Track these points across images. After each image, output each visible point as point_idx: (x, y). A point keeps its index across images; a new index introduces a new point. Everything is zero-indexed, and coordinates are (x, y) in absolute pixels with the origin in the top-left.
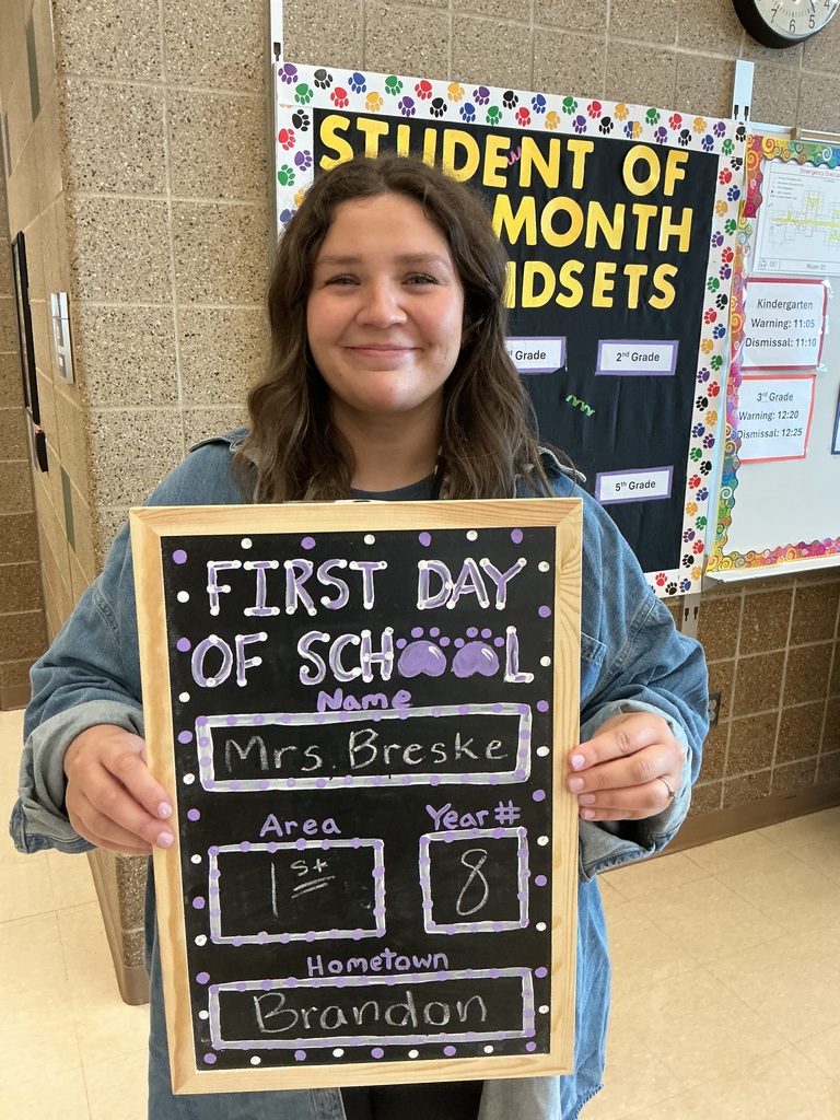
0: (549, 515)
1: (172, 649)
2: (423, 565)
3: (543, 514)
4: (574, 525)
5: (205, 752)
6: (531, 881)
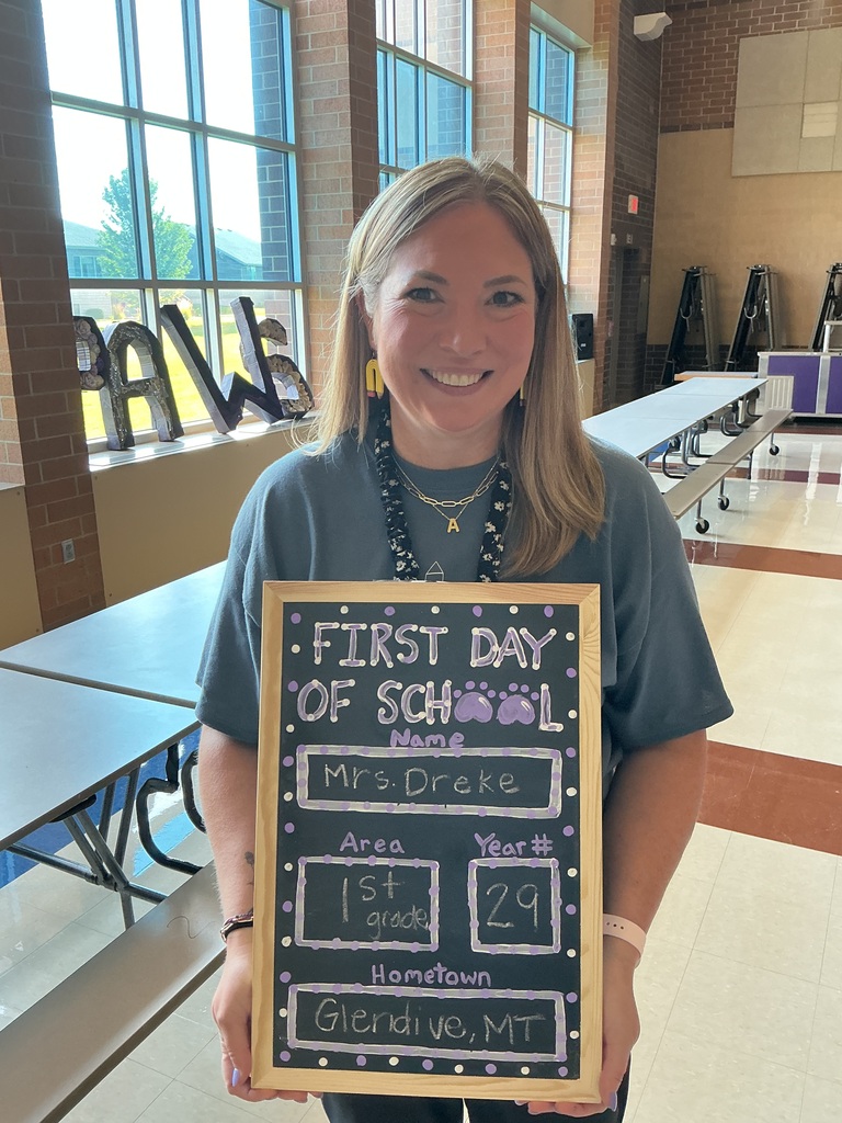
0: (573, 596)
1: (284, 689)
2: (476, 631)
3: (569, 596)
4: (593, 604)
5: (302, 775)
6: (563, 909)
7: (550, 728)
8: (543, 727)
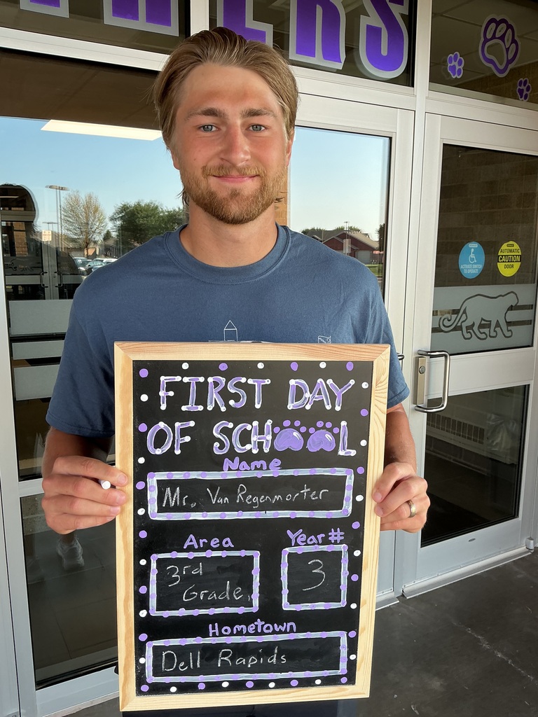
0: (369, 354)
1: (136, 429)
2: (292, 382)
3: (367, 354)
4: (384, 361)
5: (152, 495)
6: (349, 578)
7: (346, 453)
8: (341, 453)
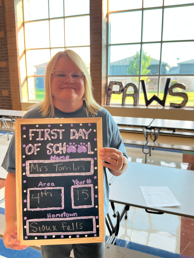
1: (22, 147)
2: (71, 130)
3: (94, 121)
4: (100, 122)
5: (28, 168)
6: (94, 196)
7: (90, 153)
8: (89, 153)
